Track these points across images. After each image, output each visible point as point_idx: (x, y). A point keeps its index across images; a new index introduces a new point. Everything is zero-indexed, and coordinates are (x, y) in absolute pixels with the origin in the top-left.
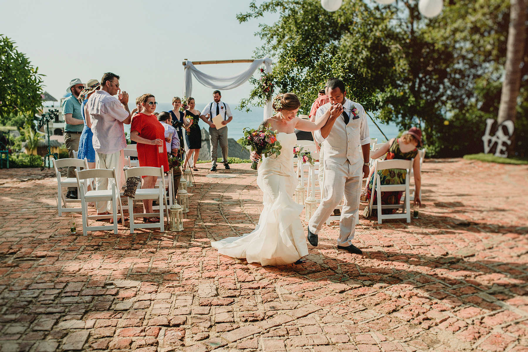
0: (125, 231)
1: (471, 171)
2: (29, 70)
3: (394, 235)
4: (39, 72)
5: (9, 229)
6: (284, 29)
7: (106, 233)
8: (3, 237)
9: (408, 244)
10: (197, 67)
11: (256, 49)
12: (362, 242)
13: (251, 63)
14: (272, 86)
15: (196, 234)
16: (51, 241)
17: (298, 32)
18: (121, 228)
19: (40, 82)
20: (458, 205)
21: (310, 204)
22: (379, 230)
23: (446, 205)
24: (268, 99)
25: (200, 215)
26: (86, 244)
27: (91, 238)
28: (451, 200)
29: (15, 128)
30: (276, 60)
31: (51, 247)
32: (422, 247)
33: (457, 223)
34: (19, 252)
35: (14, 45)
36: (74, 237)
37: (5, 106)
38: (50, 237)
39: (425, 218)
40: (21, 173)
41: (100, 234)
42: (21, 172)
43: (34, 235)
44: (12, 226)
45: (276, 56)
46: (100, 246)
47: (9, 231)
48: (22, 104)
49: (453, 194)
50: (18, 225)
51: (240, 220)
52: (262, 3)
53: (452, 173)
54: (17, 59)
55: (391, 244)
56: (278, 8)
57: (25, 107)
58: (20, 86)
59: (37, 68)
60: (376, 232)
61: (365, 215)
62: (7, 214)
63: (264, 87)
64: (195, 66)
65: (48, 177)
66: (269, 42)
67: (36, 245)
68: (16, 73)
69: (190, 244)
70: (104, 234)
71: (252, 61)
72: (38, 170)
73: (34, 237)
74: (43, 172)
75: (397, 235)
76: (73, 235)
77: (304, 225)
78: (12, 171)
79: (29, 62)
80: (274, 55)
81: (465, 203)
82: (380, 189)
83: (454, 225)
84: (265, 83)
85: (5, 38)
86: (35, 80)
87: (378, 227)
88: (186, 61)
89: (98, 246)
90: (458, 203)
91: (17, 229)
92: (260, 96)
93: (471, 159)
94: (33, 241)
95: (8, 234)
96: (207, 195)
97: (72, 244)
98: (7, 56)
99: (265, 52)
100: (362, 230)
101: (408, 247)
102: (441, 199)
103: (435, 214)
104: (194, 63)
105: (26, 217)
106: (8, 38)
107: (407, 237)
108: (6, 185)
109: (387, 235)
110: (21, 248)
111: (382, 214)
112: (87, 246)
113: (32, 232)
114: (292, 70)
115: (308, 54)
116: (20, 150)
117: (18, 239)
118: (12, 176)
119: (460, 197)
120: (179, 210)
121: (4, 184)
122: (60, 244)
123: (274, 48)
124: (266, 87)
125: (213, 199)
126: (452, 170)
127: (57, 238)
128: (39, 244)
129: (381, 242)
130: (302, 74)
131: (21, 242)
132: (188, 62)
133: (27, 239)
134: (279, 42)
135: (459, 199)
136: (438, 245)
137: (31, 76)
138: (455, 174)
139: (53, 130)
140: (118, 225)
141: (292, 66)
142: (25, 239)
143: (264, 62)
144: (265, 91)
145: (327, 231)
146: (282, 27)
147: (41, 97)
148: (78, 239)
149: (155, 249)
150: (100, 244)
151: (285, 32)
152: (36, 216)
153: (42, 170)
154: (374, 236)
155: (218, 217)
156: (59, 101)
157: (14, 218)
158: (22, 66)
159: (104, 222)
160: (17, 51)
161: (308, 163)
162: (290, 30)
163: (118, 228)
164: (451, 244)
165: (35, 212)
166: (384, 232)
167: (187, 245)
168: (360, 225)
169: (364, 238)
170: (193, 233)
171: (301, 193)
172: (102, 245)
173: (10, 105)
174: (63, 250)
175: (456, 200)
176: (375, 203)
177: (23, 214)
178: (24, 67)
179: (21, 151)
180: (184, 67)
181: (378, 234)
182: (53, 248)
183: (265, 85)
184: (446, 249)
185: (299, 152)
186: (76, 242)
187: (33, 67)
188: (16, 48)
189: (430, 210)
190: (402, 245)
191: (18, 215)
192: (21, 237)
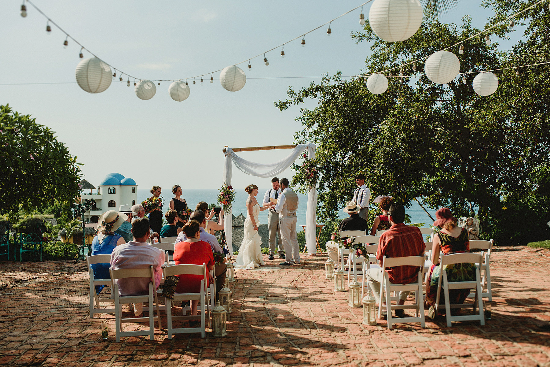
0: (162, 336)
1: (539, 261)
2: (68, 160)
3: (468, 342)
4: (77, 161)
5: (35, 333)
6: (325, 114)
7: (141, 338)
8: (28, 344)
9: (488, 353)
10: (238, 154)
11: (296, 134)
12: (432, 350)
13: (293, 149)
14: (316, 173)
15: (241, 341)
16: (80, 349)
17: (339, 117)
18: (158, 332)
19: (78, 171)
20: (534, 301)
21: (368, 305)
22: (450, 335)
23: (521, 303)
24: (312, 186)
25: (244, 317)
26: (119, 353)
27: (124, 345)
28: (525, 296)
29: (52, 216)
30: (318, 145)
31: (80, 356)
32: (506, 357)
33: (540, 325)
34: (44, 363)
35: (54, 135)
36: (106, 344)
37: (42, 195)
38: (80, 343)
39: (500, 319)
40: (54, 266)
41: (135, 339)
42: (54, 264)
43: (62, 341)
44: (40, 330)
45: (319, 141)
46: (134, 355)
47: (36, 336)
48: (59, 194)
49: (525, 289)
50: (46, 329)
51: (290, 323)
52: (301, 89)
53: (518, 263)
54: (56, 149)
55: (467, 353)
56: (318, 93)
57: (62, 197)
58: (58, 175)
59: (75, 158)
60: (446, 338)
61: (430, 316)
62: (36, 315)
63: (307, 173)
64: (235, 152)
65: (81, 270)
66: (309, 127)
67: (63, 353)
68: (55, 162)
69: (235, 353)
70: (139, 340)
71: (294, 147)
72: (72, 263)
73: (62, 344)
74: (77, 265)
75: (472, 341)
76: (105, 341)
77: (363, 328)
78: (45, 264)
79: (68, 152)
80: (316, 140)
81: (542, 299)
82: (448, 286)
83: (537, 328)
84: (308, 169)
85: (45, 128)
86: (73, 169)
87: (448, 331)
88: (227, 148)
89: (132, 355)
90: (534, 299)
91: (44, 333)
92: (302, 183)
93: (537, 247)
94: (60, 348)
95: (34, 340)
96: (250, 291)
97: (103, 353)
98: (47, 146)
99: (307, 137)
100: (430, 335)
101: (489, 358)
102: (513, 296)
103: (510, 314)
104: (235, 150)
105: (55, 319)
106: (49, 128)
107: (485, 345)
108: (37, 280)
109: (461, 342)
110: (47, 357)
111: (452, 315)
112: (119, 355)
113: (60, 338)
114: (335, 155)
115: (350, 139)
116: (56, 238)
117: (44, 346)
118: (44, 270)
119: (535, 293)
120: (222, 313)
121: (35, 279)
122: (89, 353)
123: (316, 133)
124: (309, 173)
125: (258, 297)
126: (517, 260)
127: (87, 345)
128: (67, 352)
129: (456, 351)
130: (346, 159)
131: (47, 350)
132: (229, 149)
133: (54, 346)
134: (321, 127)
135: (535, 295)
136: (524, 354)
137: (70, 165)
138: (521, 264)
139: (90, 218)
140: (155, 329)
141: (335, 151)
142: (52, 346)
143: (307, 148)
144: (309, 177)
145: (390, 337)
146: (324, 112)
147: (78, 186)
148: (110, 346)
149: (196, 360)
150: (134, 353)
151: (327, 117)
152: (66, 318)
153: (75, 263)
154: (446, 343)
155: (265, 319)
156: (97, 188)
157: (42, 320)
158: (61, 155)
159: (139, 326)
160: (56, 141)
161: (361, 256)
162: (332, 115)
163: (155, 332)
164: (540, 354)
165: (65, 312)
166: (457, 338)
167: (232, 354)
168: (427, 328)
169: (434, 345)
170: (238, 339)
171: (355, 290)
172: (136, 354)
173: (47, 195)
174: (93, 360)
175: (531, 297)
176: (442, 302)
177: (52, 315)
178: (63, 157)
179: (58, 239)
180: (224, 154)
181: (450, 340)
182: (82, 358)
183: (308, 171)
184: (536, 361)
185: (351, 244)
186: (107, 350)
187: (72, 156)
188: (56, 138)
189: (504, 309)
190: (481, 355)
191: (47, 316)
192: (48, 344)
